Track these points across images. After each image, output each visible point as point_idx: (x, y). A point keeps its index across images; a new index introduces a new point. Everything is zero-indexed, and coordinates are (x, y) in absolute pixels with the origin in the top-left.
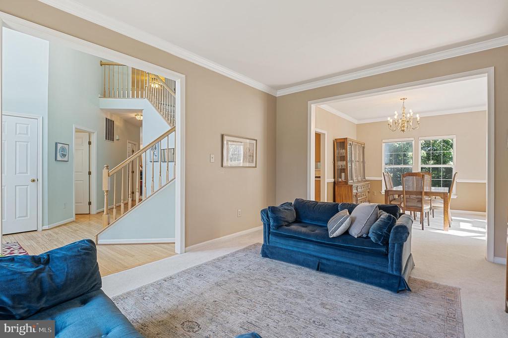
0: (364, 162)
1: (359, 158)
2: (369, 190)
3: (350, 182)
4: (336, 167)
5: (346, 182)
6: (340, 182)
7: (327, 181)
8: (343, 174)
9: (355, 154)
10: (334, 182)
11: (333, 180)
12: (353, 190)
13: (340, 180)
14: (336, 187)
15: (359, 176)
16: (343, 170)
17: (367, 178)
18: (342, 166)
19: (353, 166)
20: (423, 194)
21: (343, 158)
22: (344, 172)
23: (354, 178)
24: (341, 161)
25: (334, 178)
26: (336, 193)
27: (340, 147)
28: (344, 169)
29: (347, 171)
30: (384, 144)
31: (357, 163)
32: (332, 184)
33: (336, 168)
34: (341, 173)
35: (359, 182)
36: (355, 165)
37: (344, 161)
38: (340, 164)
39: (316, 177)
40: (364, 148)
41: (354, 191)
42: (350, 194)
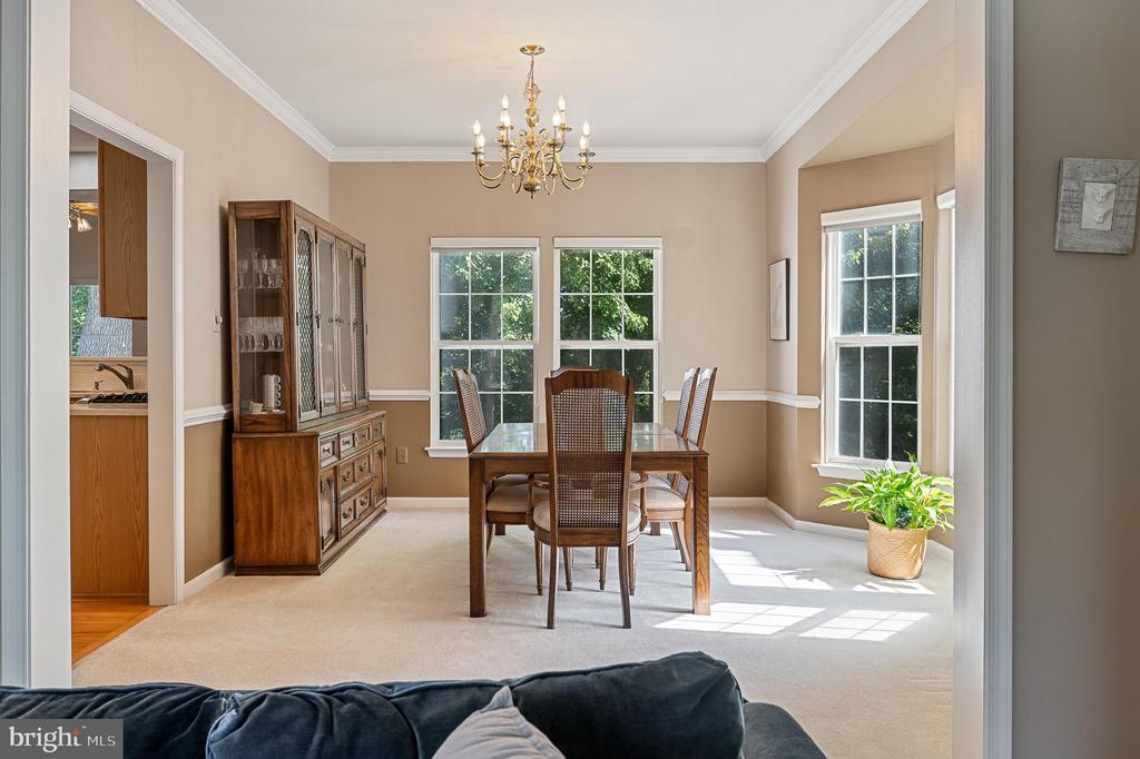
0: (360, 324)
1: (344, 307)
2: (380, 446)
3: (306, 418)
4: (236, 342)
5: (287, 421)
6: (256, 421)
7: (184, 417)
8: (272, 382)
9: (327, 289)
10: (228, 424)
11: (218, 412)
12: (321, 455)
13: (257, 410)
14: (238, 448)
15: (344, 386)
16: (274, 360)
17: (375, 394)
18: (266, 337)
19: (319, 343)
20: (628, 463)
21: (273, 302)
22: (277, 371)
23: (325, 396)
24: (262, 313)
25: (228, 398)
26: (238, 476)
27: (256, 246)
28: (276, 356)
29: (292, 362)
30: (435, 256)
31: (336, 329)
32: (218, 433)
33: (236, 351)
34: (263, 371)
35: (343, 413)
36: (328, 339)
37: (276, 312)
38: (258, 329)
39: (73, 400)
40: (360, 265)
41: (326, 461)
42: (305, 475)
